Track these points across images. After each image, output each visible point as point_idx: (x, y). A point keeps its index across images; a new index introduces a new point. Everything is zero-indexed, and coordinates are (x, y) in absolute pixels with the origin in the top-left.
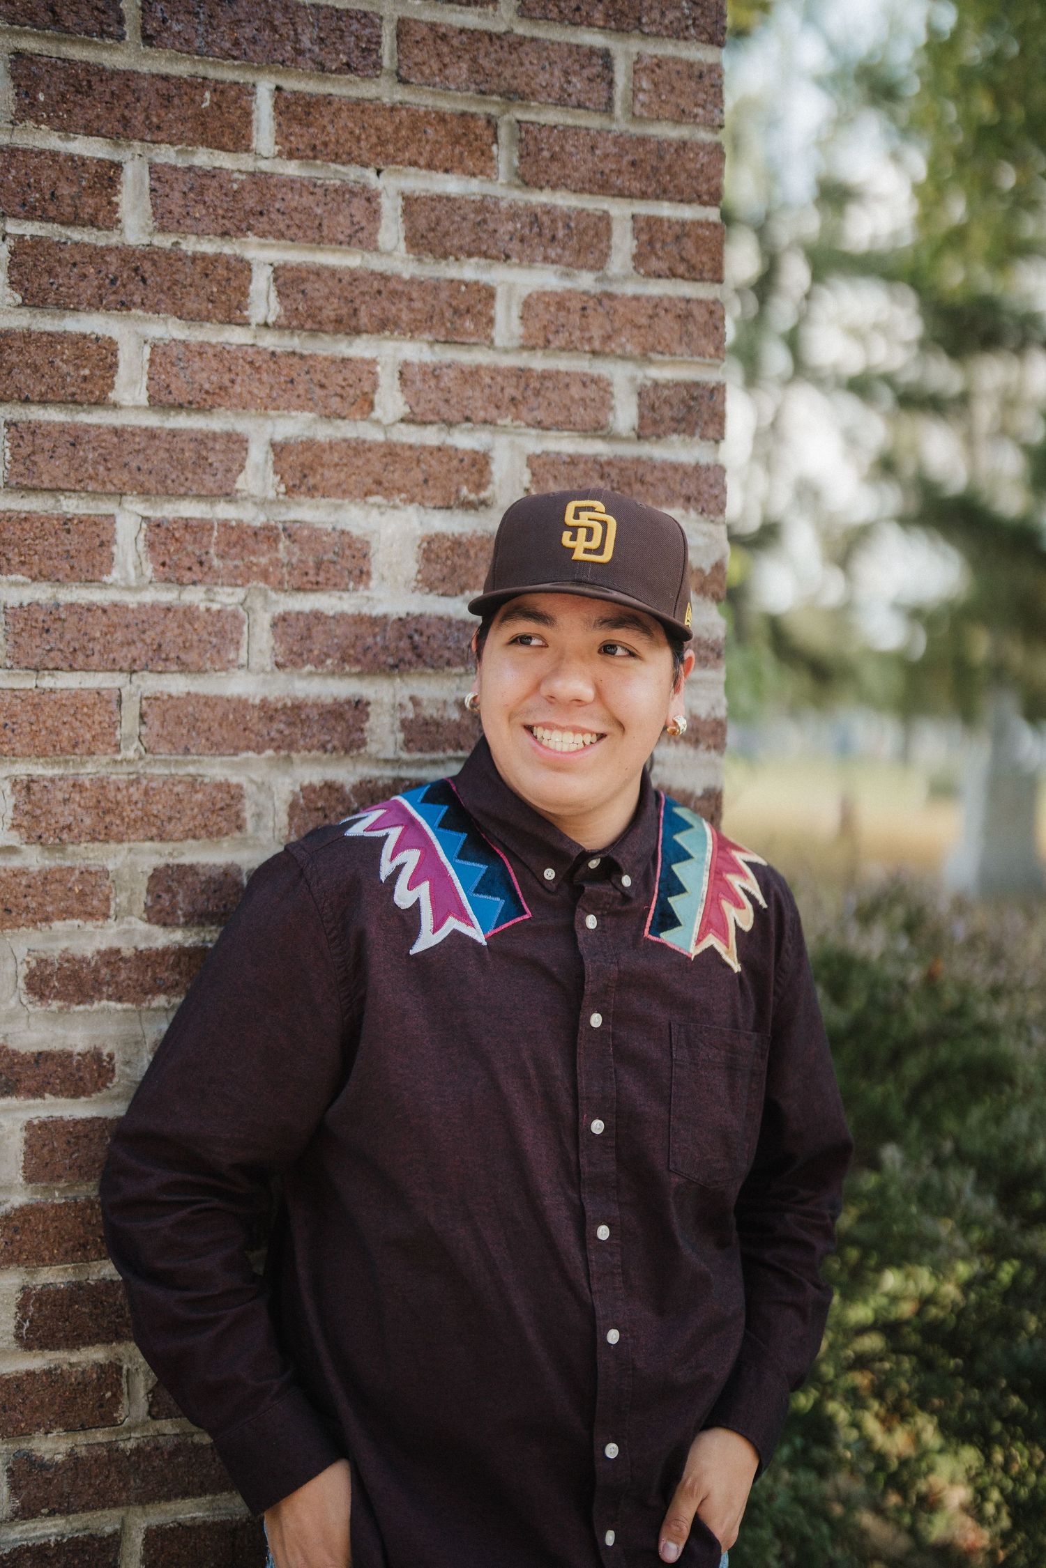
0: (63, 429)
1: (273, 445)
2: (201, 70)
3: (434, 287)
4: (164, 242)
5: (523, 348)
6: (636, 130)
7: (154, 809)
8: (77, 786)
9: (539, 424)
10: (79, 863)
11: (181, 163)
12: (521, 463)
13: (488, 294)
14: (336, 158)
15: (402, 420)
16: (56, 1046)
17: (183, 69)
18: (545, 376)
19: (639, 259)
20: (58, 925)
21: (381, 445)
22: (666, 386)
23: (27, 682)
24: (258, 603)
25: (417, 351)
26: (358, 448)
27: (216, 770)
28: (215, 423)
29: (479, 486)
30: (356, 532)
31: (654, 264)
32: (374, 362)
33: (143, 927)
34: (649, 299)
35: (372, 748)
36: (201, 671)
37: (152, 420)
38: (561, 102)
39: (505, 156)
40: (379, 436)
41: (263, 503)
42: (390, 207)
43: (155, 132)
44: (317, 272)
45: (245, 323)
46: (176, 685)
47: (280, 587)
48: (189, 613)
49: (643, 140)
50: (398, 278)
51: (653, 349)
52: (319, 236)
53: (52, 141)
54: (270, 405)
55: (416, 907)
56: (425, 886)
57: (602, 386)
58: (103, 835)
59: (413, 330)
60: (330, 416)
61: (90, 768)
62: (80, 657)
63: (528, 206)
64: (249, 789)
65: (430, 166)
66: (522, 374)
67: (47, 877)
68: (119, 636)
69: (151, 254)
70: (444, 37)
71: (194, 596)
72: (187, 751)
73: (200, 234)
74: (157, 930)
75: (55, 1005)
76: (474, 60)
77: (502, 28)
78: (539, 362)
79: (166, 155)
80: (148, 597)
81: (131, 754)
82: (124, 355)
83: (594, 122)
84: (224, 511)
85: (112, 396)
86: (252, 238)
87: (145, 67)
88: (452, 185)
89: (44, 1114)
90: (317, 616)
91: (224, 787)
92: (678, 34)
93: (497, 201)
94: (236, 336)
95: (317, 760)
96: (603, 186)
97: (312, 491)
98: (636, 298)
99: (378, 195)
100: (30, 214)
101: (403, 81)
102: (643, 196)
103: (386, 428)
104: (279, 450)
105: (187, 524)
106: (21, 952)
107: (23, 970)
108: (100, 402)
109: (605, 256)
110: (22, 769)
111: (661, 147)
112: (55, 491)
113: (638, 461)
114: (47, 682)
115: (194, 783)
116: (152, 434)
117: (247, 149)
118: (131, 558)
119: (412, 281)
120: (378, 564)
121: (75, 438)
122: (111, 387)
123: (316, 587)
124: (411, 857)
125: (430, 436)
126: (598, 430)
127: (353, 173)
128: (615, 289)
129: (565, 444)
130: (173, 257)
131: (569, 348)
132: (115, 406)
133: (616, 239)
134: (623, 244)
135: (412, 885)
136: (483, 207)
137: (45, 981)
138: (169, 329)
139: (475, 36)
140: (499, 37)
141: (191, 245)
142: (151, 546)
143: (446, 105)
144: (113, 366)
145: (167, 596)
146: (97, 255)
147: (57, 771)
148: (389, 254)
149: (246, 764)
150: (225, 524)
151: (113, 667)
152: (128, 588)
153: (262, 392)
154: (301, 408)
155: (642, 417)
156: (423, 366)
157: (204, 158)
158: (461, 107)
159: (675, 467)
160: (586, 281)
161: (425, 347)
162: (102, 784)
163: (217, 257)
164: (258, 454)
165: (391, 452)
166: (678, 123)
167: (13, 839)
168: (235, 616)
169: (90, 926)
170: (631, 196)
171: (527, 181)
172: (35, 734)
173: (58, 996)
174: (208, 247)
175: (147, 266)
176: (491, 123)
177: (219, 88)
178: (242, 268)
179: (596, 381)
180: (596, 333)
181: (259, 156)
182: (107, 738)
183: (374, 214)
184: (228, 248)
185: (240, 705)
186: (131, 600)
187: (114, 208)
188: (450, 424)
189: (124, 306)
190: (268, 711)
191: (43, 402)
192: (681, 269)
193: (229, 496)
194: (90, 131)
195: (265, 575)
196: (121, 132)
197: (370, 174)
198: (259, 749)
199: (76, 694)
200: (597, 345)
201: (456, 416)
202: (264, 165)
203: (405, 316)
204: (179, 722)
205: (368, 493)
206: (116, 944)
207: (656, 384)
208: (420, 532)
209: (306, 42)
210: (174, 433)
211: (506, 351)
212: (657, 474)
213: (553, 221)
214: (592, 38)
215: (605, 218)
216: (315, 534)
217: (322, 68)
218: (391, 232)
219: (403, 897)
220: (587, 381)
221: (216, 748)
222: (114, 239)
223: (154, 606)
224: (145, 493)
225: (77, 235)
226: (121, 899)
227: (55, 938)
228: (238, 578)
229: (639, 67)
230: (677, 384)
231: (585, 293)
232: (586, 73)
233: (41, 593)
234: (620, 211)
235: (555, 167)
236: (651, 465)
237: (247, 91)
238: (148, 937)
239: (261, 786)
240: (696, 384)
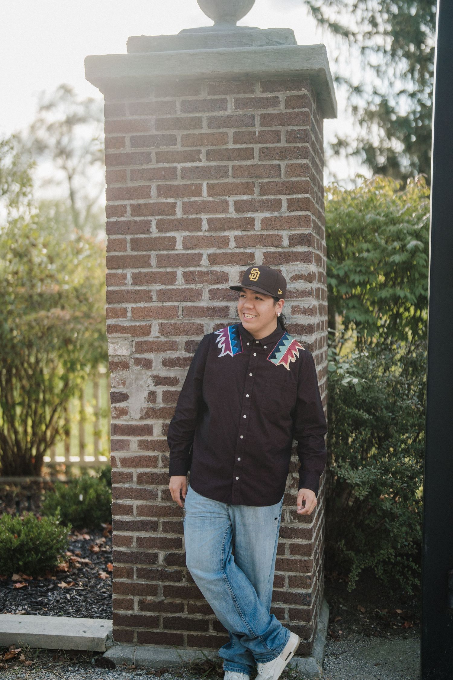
0: (167, 255)
1: (208, 255)
2: (192, 182)
3: (241, 219)
4: (185, 216)
5: (262, 230)
6: (287, 180)
7: (186, 329)
8: (171, 325)
9: (266, 246)
10: (172, 340)
11: (188, 201)
12: (262, 254)
13: (253, 219)
14: (220, 195)
15: (235, 248)
16: (168, 376)
17: (188, 182)
18: (267, 235)
19: (288, 208)
20: (168, 352)
21: (230, 253)
22: (295, 235)
23: (160, 304)
24: (206, 287)
25: (238, 233)
26: (225, 254)
27: (198, 321)
28: (196, 251)
29: (253, 260)
30: (225, 271)
31: (292, 208)
32: (228, 236)
33: (184, 353)
34: (290, 216)
35: (230, 316)
36: (194, 301)
37: (184, 252)
38: (269, 177)
39: (257, 190)
40: (231, 251)
41: (206, 267)
42: (231, 204)
43: (184, 195)
44: (216, 219)
45: (201, 231)
46: (190, 304)
47: (210, 284)
48: (192, 290)
49: (289, 182)
50: (233, 218)
51: (292, 227)
52: (216, 212)
53: (164, 200)
54: (207, 247)
55: (222, 348)
56: (224, 344)
57: (280, 237)
58: (176, 334)
59: (237, 229)
60: (219, 248)
61: (173, 321)
62: (171, 299)
63: (262, 199)
64: (205, 325)
65: (240, 194)
66: (262, 235)
67: (166, 342)
68: (178, 295)
69: (182, 219)
70: (242, 168)
71: (193, 286)
72: (192, 317)
73: (192, 214)
74: (187, 353)
75: (168, 368)
76: (249, 171)
77: (255, 163)
78: (265, 233)
79: (186, 200)
80: (184, 287)
81: (181, 318)
82: (177, 240)
83: (277, 180)
84: (198, 269)
85: (176, 248)
86: (202, 214)
87: (181, 184)
88: (245, 197)
89: (166, 389)
90: (218, 289)
91: (200, 324)
92: (297, 158)
93: (255, 199)
94: (200, 234)
95: (219, 319)
96: (280, 193)
97: (216, 264)
98: (287, 216)
99: (228, 201)
100: (159, 214)
101: (234, 178)
102: (289, 194)
103: (232, 249)
104: (209, 256)
105: (191, 272)
106: (161, 357)
107: (161, 361)
108: (174, 249)
109: (281, 208)
110: (160, 321)
111: (293, 183)
112: (165, 267)
113: (289, 252)
114: (164, 304)
115: (194, 324)
116: (183, 255)
117: (201, 196)
118: (180, 279)
119: (237, 218)
120: (230, 278)
121: (169, 256)
122: (175, 246)
123: (217, 283)
124: (224, 338)
125: (242, 250)
126: (280, 246)
127: (223, 198)
128: (283, 215)
129: (272, 250)
130: (187, 219)
131: (272, 229)
132: (176, 250)
133: (283, 204)
134: (285, 205)
135: (222, 343)
136: (252, 201)
137: (166, 363)
138: (187, 234)
139: (249, 166)
140: (254, 165)
141: (190, 217)
142: (184, 277)
143: (243, 181)
144: (176, 242)
145: (187, 286)
146: (172, 220)
147: (167, 322)
148: (231, 213)
149: (204, 320)
150: (198, 271)
151: (177, 301)
152: (180, 285)
153: (205, 244)
154: (213, 247)
155: (290, 242)
156: (239, 236)
157: (193, 199)
158: (247, 181)
159: (298, 253)
160: (276, 214)
161: (240, 232)
162: (175, 324)
163: (196, 218)
164: (205, 257)
165: (233, 254)
166: (297, 177)
167: (159, 335)
168: (201, 290)
169: (174, 352)
170: (286, 194)
171: (262, 194)
172: (162, 314)
173: (168, 366)
174: (194, 217)
175: (182, 222)
176: (253, 183)
177: (196, 185)
178: (201, 220)
179: (278, 235)
180: (278, 225)
181: (204, 197)
182: (176, 315)
183: (228, 206)
184: (198, 217)
185: (202, 308)
186: (180, 287)
187: (175, 211)
188: (246, 247)
189: (177, 230)
190: (208, 309)
191: (163, 250)
192: (299, 209)
193: (199, 266)
194: (171, 197)
195: (207, 281)
196: (176, 196)
197: (227, 198)
198: (207, 317)
199: (170, 307)
200: (278, 228)
201: (247, 246)
202: (205, 199)
203: (235, 226)
204: (190, 312)
205: (228, 263)
206: (179, 356)
207: (293, 235)
208: (239, 270)
209: (213, 173)
210: (188, 254)
211: (258, 231)
212: (294, 255)
213: (268, 202)
214: (276, 162)
215: (280, 200)
216: (217, 272)
217: (216, 178)
218: (232, 209)
219: (220, 346)
220: (276, 235)
221: (198, 316)
222: (176, 217)
223: (185, 289)
224: (182, 266)
225: (168, 217)
226: (180, 347)
227: (167, 354)
228: (201, 282)
229: (287, 166)
230: (298, 234)
231: (276, 217)
232: (274, 170)
233: (163, 287)
234: (284, 198)
235: (268, 190)
236: (292, 252)
237: (201, 185)
238: (185, 355)
239: (208, 324)
240: (303, 234)
